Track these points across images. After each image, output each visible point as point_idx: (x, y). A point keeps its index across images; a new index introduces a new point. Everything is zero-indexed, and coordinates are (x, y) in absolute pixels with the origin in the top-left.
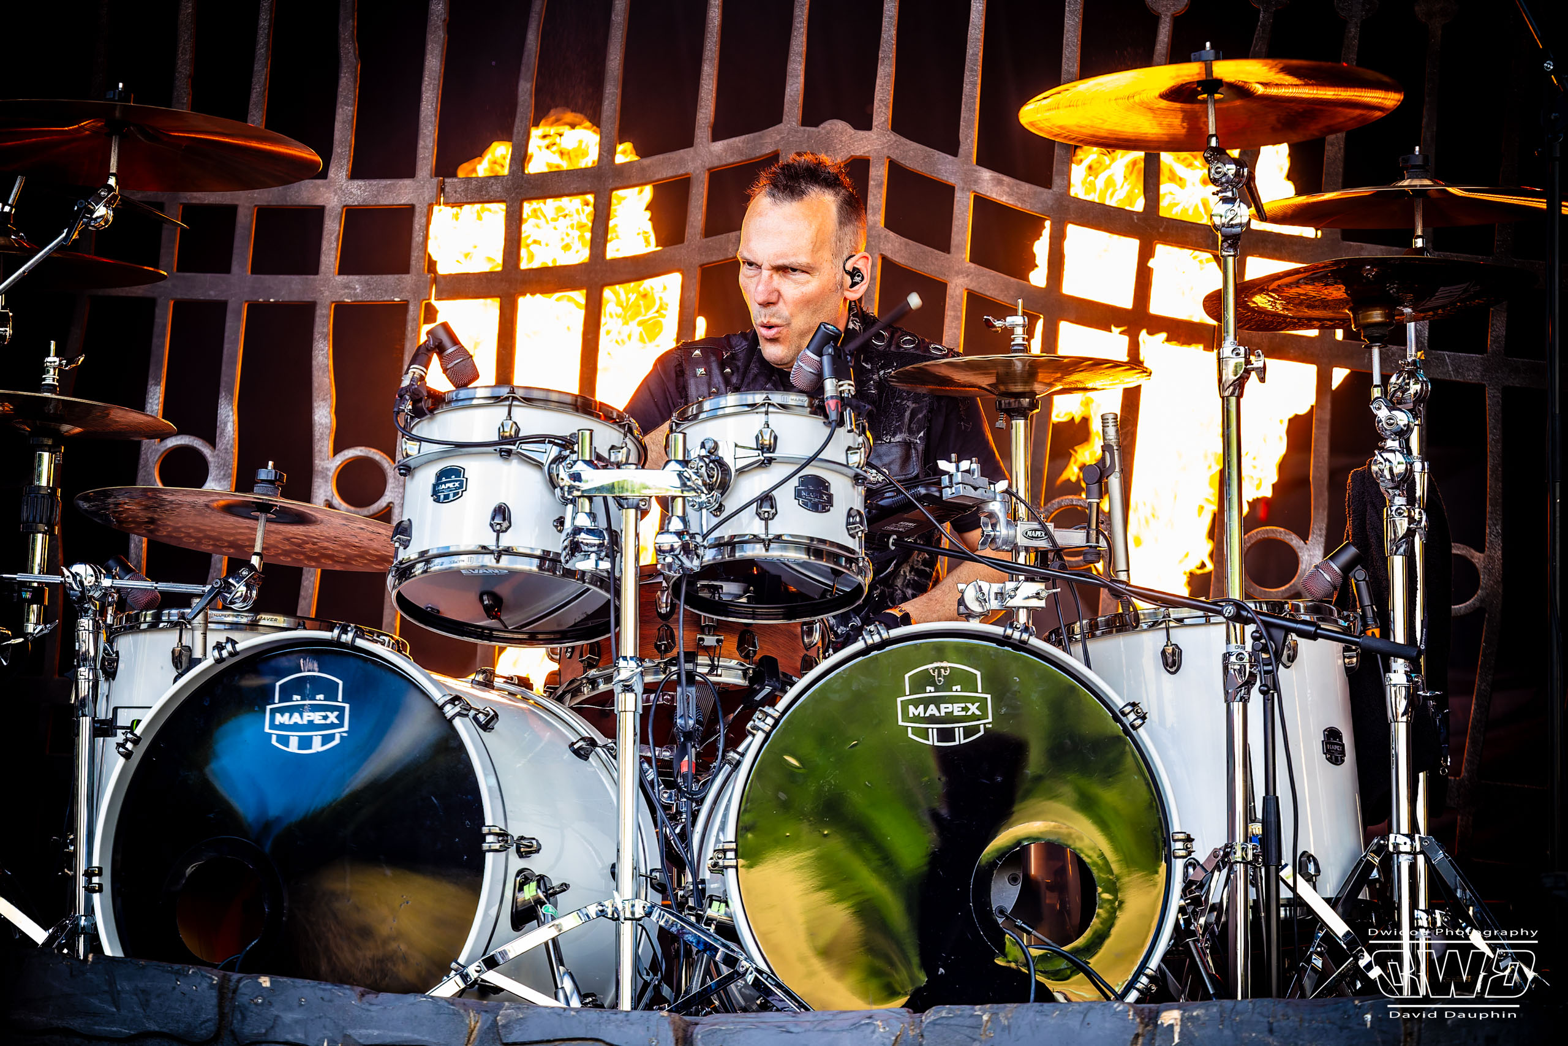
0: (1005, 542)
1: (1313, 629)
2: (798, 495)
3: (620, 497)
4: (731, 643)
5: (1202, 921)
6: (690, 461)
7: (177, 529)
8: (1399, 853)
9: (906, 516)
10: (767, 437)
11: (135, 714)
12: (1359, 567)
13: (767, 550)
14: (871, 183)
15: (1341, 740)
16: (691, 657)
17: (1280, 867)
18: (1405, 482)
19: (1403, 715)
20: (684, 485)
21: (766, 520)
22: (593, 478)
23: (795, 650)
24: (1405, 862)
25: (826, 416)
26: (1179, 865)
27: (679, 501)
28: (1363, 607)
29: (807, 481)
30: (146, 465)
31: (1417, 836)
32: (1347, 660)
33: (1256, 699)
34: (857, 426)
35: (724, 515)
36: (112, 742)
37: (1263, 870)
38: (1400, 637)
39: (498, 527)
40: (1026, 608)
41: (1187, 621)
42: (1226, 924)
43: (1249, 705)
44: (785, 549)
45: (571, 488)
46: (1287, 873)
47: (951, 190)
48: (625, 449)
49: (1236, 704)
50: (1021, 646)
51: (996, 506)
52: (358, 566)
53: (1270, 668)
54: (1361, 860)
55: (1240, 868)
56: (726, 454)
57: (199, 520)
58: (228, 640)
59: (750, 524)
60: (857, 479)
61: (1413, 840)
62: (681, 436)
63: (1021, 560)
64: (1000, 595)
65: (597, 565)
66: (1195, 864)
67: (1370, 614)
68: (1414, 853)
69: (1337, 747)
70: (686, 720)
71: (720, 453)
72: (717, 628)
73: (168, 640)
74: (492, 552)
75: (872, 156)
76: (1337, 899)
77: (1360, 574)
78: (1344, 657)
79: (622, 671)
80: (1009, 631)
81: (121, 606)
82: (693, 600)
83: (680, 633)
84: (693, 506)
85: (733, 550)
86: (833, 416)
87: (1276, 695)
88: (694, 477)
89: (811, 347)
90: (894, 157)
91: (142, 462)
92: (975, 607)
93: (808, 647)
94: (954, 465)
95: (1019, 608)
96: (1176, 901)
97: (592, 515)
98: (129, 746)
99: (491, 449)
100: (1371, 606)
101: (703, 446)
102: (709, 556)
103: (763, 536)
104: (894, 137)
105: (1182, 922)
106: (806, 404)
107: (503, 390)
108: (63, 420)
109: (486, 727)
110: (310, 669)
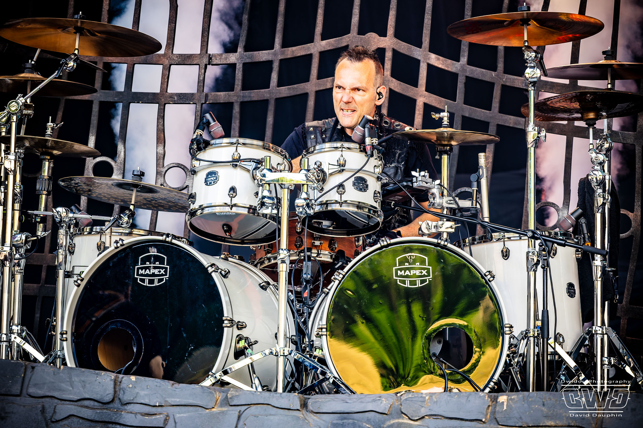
0: (438, 205)
1: (564, 242)
2: (354, 184)
3: (282, 184)
4: (326, 244)
5: (516, 360)
6: (310, 170)
7: (100, 194)
8: (597, 334)
9: (398, 194)
10: (342, 161)
11: (82, 269)
12: (583, 217)
13: (341, 206)
14: (386, 59)
15: (574, 287)
16: (309, 250)
17: (548, 339)
18: (602, 183)
19: (599, 278)
20: (308, 179)
21: (341, 194)
22: (270, 176)
23: (352, 248)
24: (599, 338)
25: (366, 153)
26: (507, 337)
27: (306, 186)
28: (584, 234)
29: (358, 179)
30: (88, 169)
31: (604, 327)
32: (577, 255)
33: (540, 270)
34: (379, 157)
35: (323, 192)
36: (72, 280)
37: (541, 340)
38: (598, 246)
39: (231, 196)
40: (447, 232)
41: (512, 239)
42: (526, 362)
43: (537, 273)
44: (348, 206)
45: (261, 180)
46: (551, 341)
47: (418, 62)
48: (283, 165)
49: (531, 272)
50: (444, 247)
51: (435, 191)
53: (546, 258)
54: (581, 337)
55: (532, 339)
56: (325, 167)
57: (109, 190)
58: (120, 239)
59: (334, 196)
60: (378, 179)
61: (603, 329)
62: (307, 159)
63: (445, 212)
64: (436, 227)
65: (272, 211)
66: (514, 337)
67: (587, 237)
68: (603, 334)
69: (572, 291)
70: (307, 275)
71: (322, 167)
72: (320, 238)
73: (95, 239)
74: (229, 206)
75: (387, 47)
76: (571, 352)
77: (583, 220)
78: (576, 254)
79: (281, 255)
80: (439, 241)
81: (76, 225)
82: (310, 227)
83: (305, 240)
84: (311, 188)
85: (327, 206)
86: (369, 152)
87: (548, 269)
88: (312, 176)
89: (361, 124)
90: (395, 48)
91: (86, 167)
92: (426, 231)
93: (357, 247)
94: (418, 173)
95: (444, 232)
96: (506, 352)
97: (270, 191)
98: (79, 282)
99: (229, 164)
100: (587, 233)
101: (316, 164)
102: (317, 209)
103: (339, 201)
104: (395, 40)
105: (508, 360)
106: (358, 148)
107: (234, 140)
108: (54, 149)
109: (225, 276)
110: (153, 251)
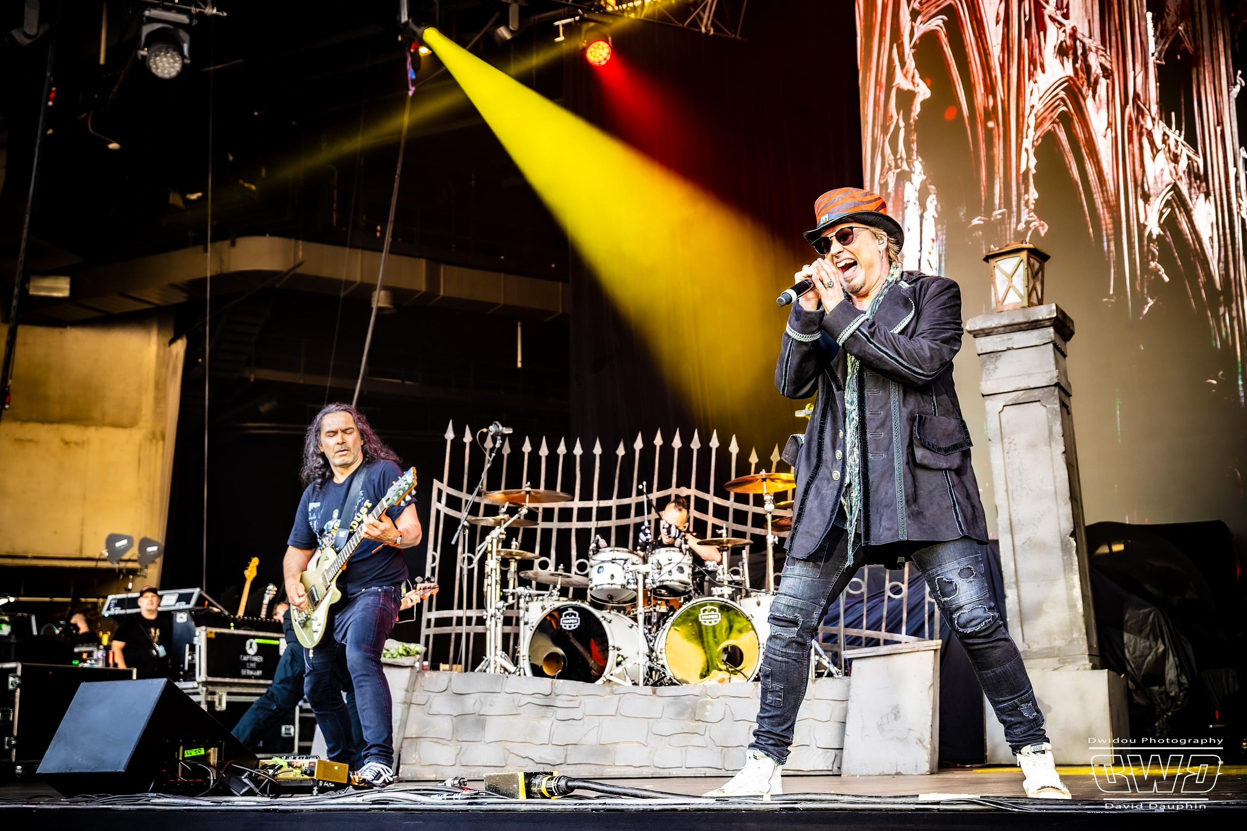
2: (677, 570)
3: (638, 572)
4: (664, 603)
7: (542, 579)
11: (533, 621)
16: (655, 606)
22: (633, 568)
29: (679, 567)
30: (535, 565)
36: (528, 627)
39: (612, 579)
40: (727, 594)
45: (628, 570)
47: (708, 501)
48: (639, 561)
50: (726, 602)
52: (581, 587)
57: (547, 577)
58: (553, 604)
60: (690, 566)
63: (726, 583)
64: (721, 591)
65: (633, 587)
70: (654, 620)
72: (660, 600)
73: (540, 604)
74: (610, 584)
79: (639, 609)
80: (723, 599)
81: (530, 596)
82: (655, 593)
90: (696, 495)
92: (716, 594)
95: (725, 594)
97: (632, 576)
98: (532, 627)
99: (610, 562)
102: (658, 584)
104: (696, 490)
107: (612, 549)
108: (516, 555)
109: (610, 622)
110: (570, 611)
